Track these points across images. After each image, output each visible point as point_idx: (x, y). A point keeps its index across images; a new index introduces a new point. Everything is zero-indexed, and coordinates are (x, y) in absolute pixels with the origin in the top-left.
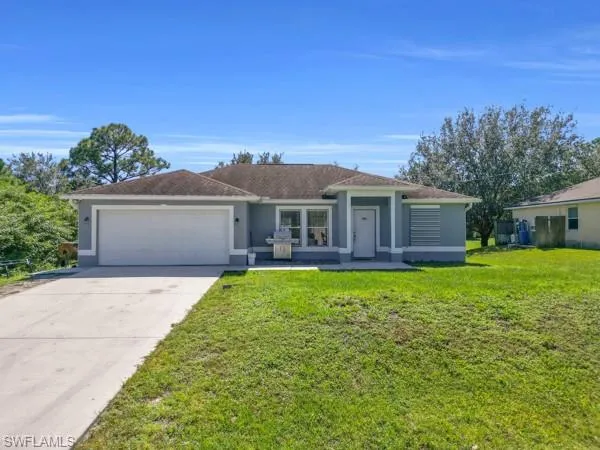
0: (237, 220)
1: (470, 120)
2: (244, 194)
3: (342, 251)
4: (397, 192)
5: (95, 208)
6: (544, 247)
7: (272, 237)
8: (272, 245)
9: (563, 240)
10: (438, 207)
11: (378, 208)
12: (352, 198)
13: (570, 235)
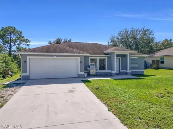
0: (81, 62)
1: (127, 32)
2: (84, 53)
3: (113, 72)
4: (129, 53)
5: (28, 57)
6: (154, 69)
7: (89, 67)
8: (89, 70)
9: (159, 67)
10: (137, 57)
11: (120, 58)
12: (116, 55)
13: (161, 65)
